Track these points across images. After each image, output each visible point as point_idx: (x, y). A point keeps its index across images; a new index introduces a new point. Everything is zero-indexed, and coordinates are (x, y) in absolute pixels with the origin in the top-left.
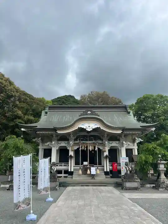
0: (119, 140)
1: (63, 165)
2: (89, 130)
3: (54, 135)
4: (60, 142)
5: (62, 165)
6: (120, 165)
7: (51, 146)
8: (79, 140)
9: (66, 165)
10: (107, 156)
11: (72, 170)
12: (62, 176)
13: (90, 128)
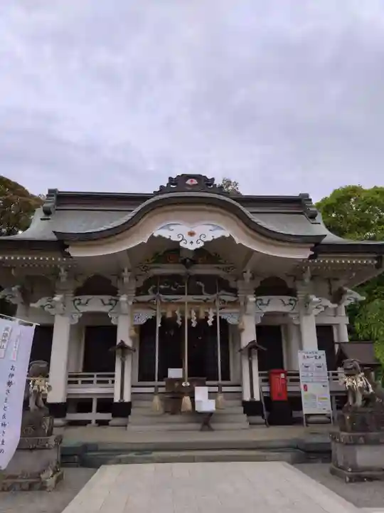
0: (292, 293)
1: (95, 379)
2: (192, 248)
3: (63, 273)
4: (84, 298)
5: (91, 382)
6: (298, 380)
7: (52, 312)
8: (155, 291)
9: (107, 382)
10: (251, 347)
11: (127, 399)
12: (90, 422)
13: (194, 239)
